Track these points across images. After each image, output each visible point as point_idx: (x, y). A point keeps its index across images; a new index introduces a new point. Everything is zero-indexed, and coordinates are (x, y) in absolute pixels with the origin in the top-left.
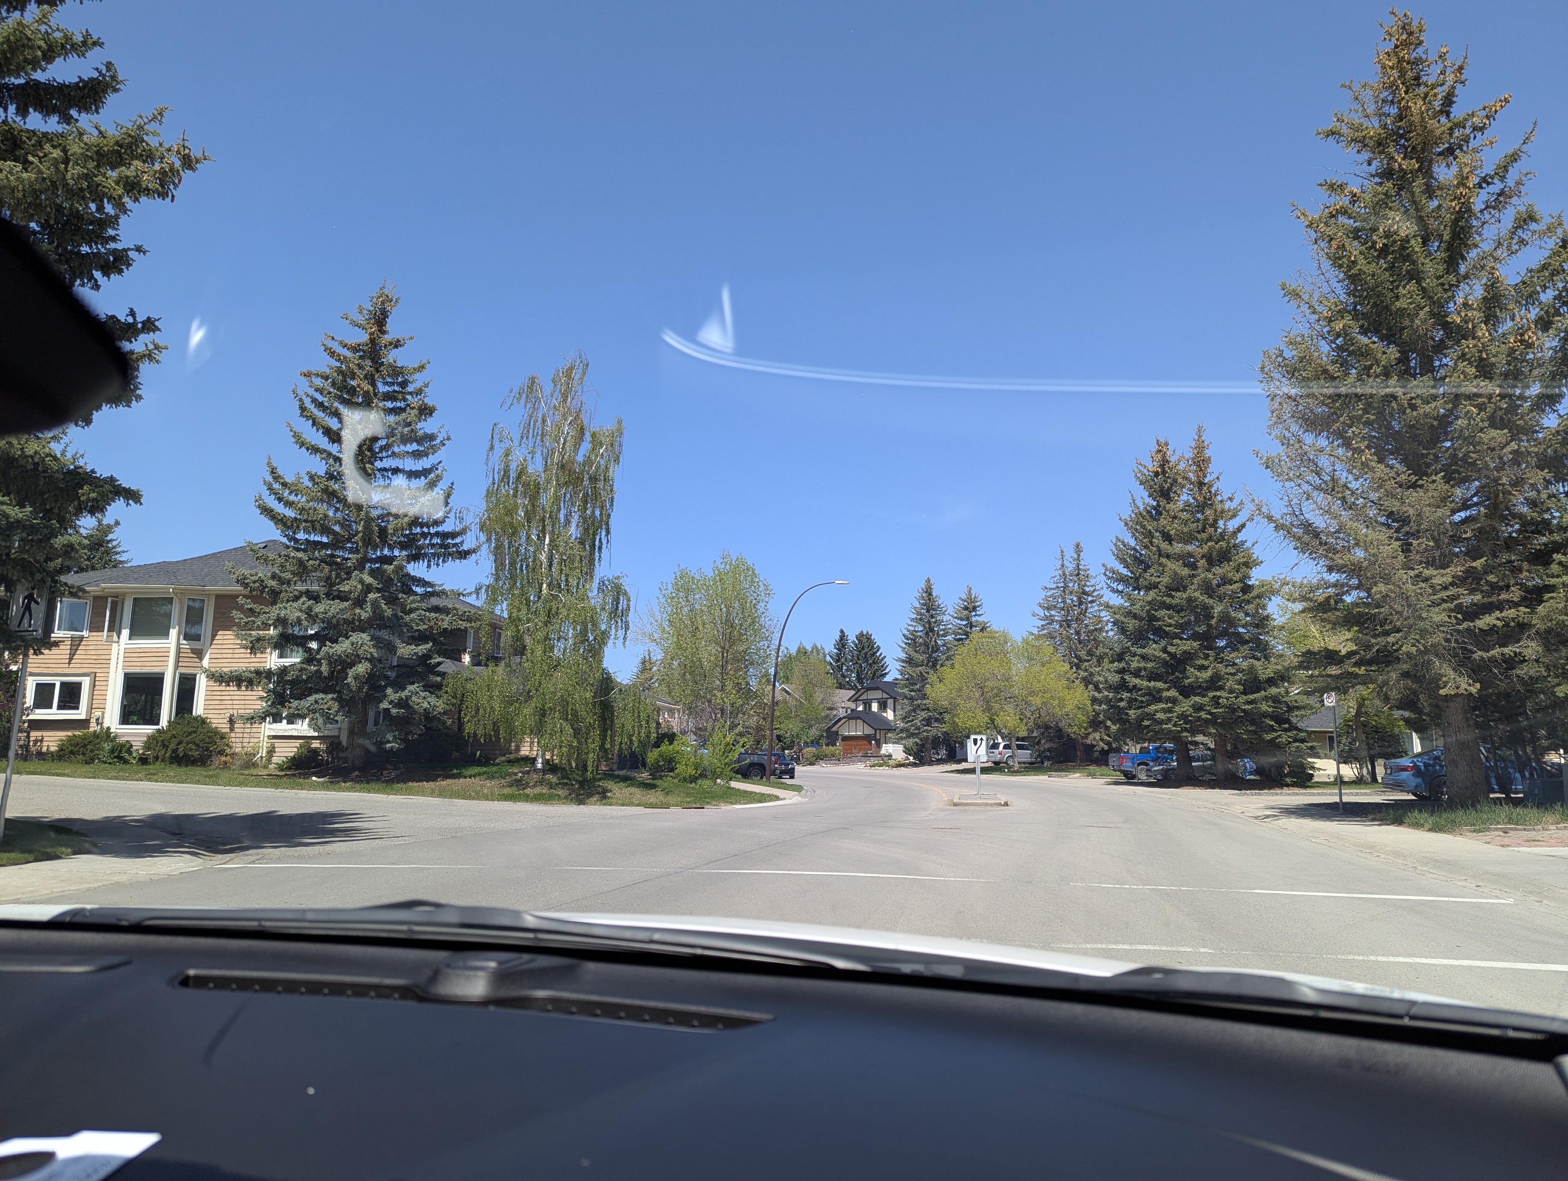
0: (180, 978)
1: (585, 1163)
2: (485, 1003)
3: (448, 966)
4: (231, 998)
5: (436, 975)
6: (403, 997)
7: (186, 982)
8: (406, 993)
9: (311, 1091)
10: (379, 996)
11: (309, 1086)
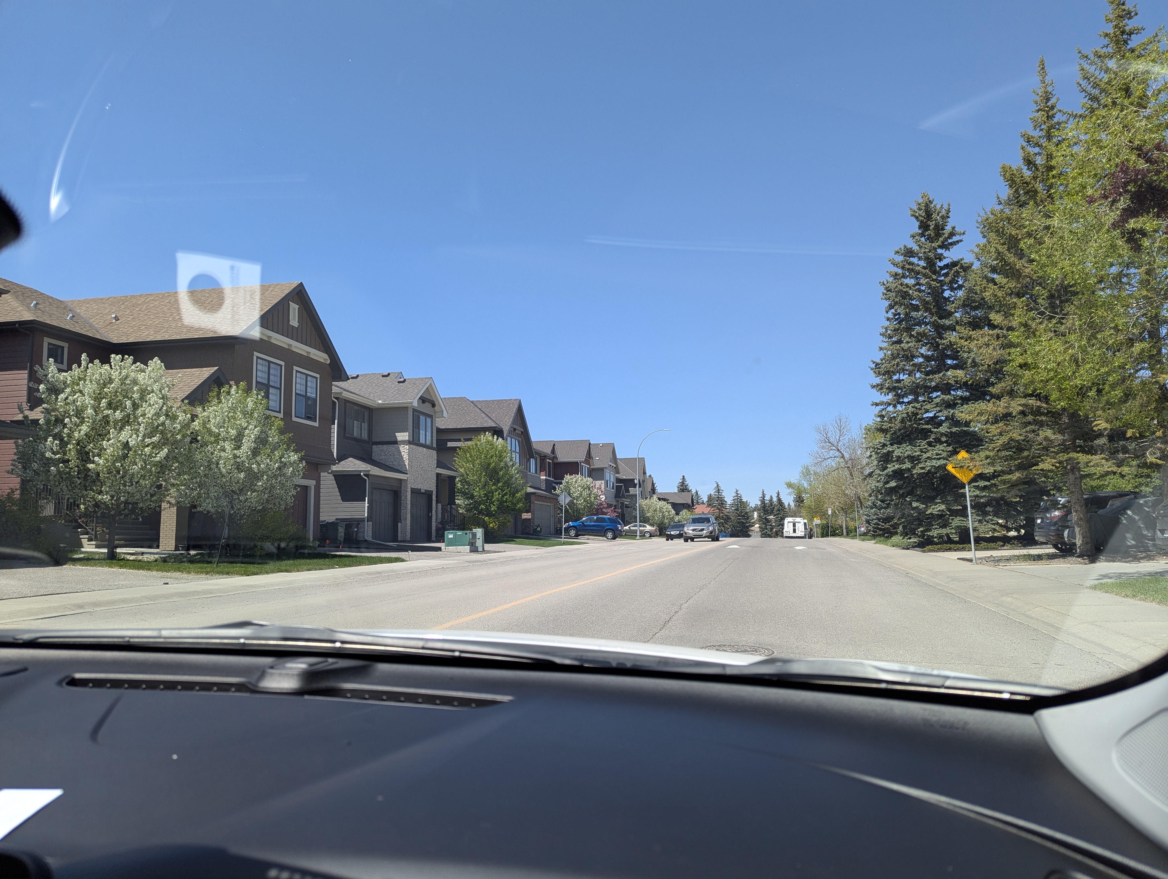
0: (67, 680)
1: (380, 798)
2: (299, 693)
3: (272, 667)
4: (109, 694)
5: (262, 674)
6: (237, 690)
7: (74, 682)
8: (240, 687)
9: (175, 757)
10: (219, 690)
11: (174, 754)
